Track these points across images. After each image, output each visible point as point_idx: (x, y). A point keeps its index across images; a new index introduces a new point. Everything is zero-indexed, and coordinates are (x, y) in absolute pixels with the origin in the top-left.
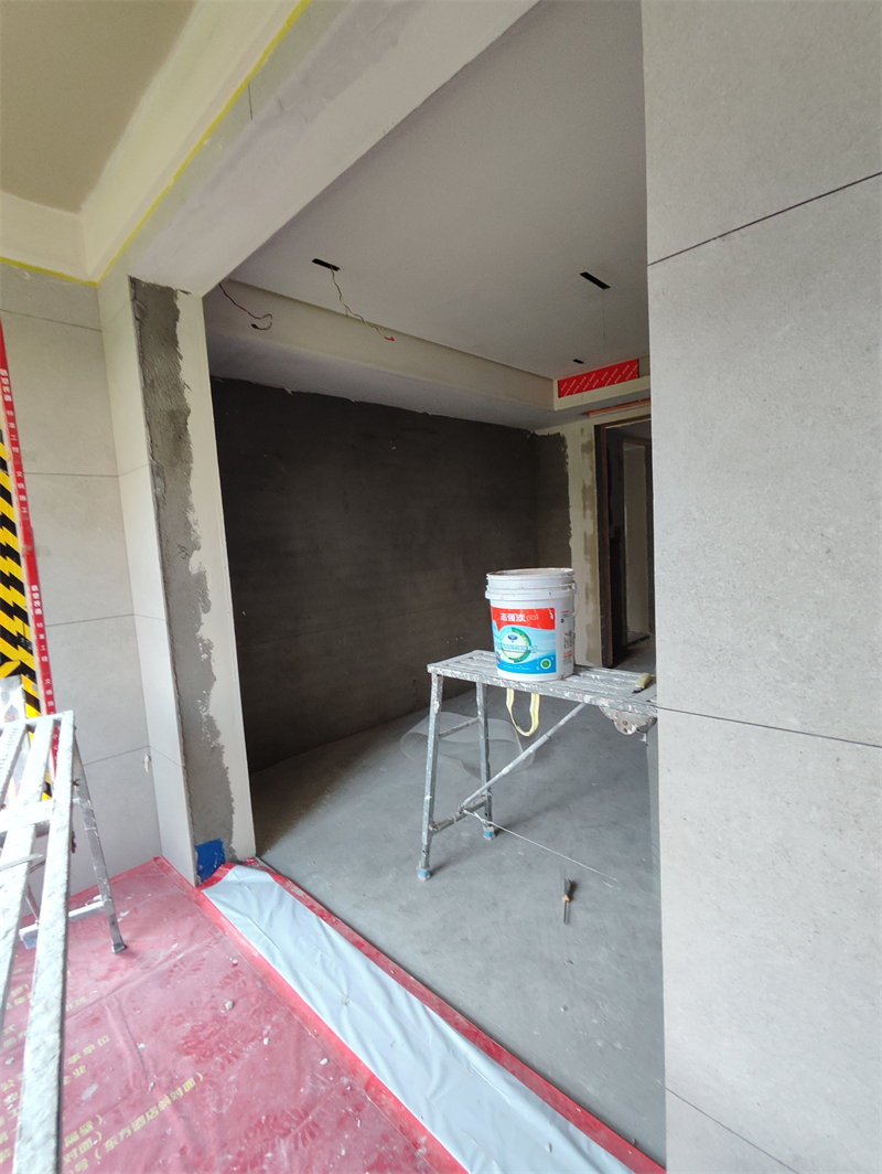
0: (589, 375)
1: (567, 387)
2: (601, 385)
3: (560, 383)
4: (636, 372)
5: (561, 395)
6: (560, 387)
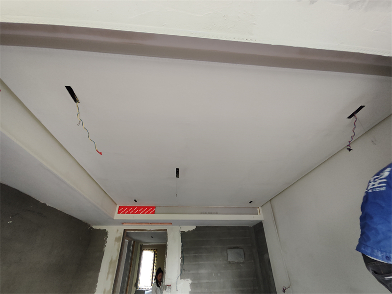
1: (122, 210)
2: (138, 213)
4: (154, 211)
5: (119, 212)
6: (119, 209)
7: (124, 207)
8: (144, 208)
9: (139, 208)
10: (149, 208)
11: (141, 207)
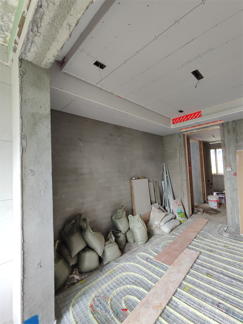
0: (183, 117)
1: (175, 121)
4: (201, 115)
5: (173, 123)
6: (173, 121)
7: (176, 119)
8: (191, 115)
9: (187, 116)
10: (195, 114)
11: (188, 115)
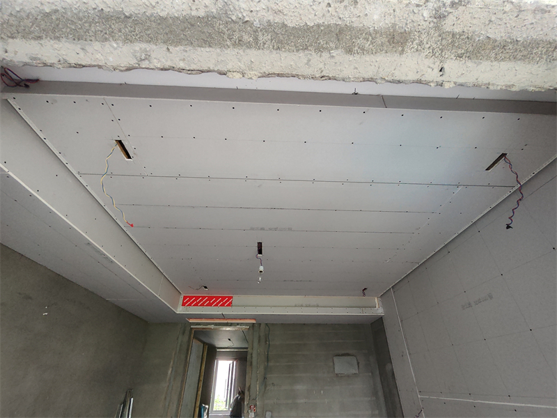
0: (204, 297)
1: (188, 301)
2: (210, 305)
3: (185, 298)
4: (231, 303)
5: (183, 304)
6: (184, 300)
7: (190, 298)
8: (217, 298)
9: (210, 298)
10: (223, 298)
